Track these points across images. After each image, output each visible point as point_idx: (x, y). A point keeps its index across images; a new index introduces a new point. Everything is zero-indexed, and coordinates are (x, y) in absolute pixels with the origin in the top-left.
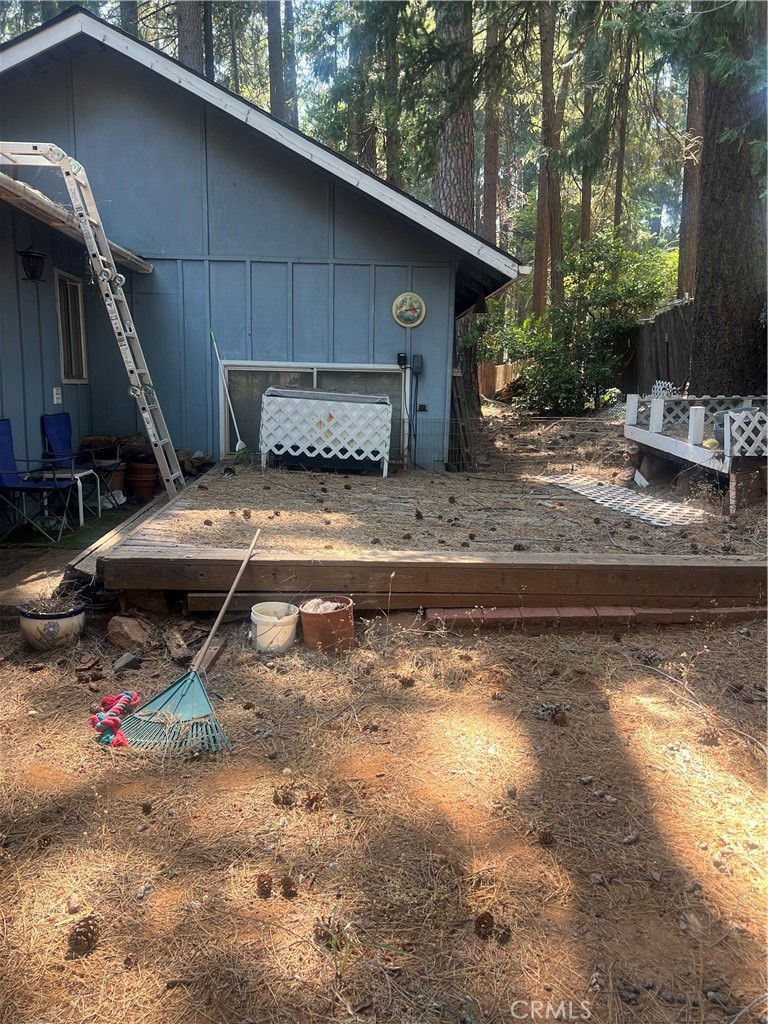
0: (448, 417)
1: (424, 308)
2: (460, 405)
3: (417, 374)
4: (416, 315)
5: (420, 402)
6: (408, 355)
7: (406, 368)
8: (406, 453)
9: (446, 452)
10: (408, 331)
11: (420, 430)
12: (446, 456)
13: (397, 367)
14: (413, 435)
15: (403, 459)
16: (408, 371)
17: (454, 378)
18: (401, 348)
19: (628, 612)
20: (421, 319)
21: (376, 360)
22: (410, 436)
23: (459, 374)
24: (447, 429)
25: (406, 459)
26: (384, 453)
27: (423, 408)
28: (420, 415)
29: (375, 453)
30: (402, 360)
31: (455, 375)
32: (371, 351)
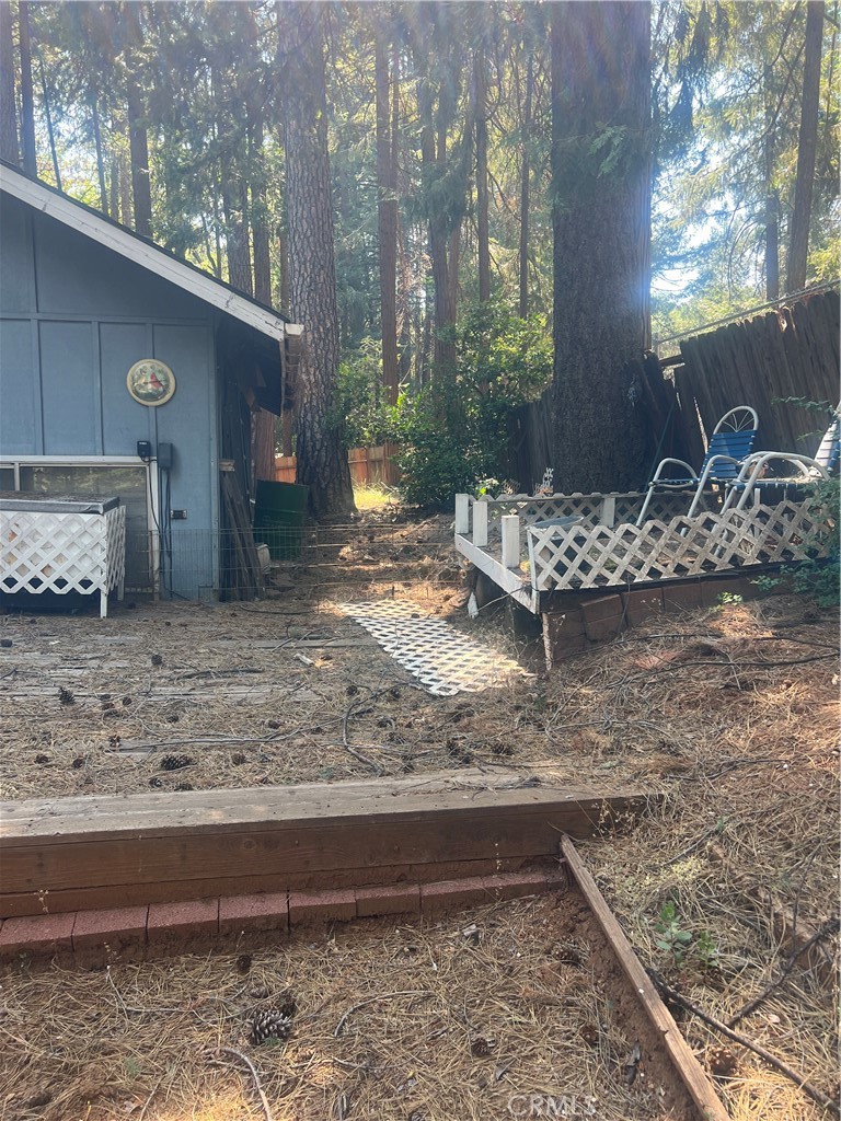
0: (215, 526)
1: (172, 381)
2: (234, 508)
3: (169, 468)
4: (161, 389)
5: (174, 506)
6: (153, 443)
7: (150, 461)
8: (157, 577)
9: (216, 574)
10: (152, 411)
11: (176, 546)
12: (216, 580)
13: (138, 459)
14: (167, 551)
15: (152, 587)
16: (154, 465)
17: (222, 474)
18: (144, 433)
19: (276, 906)
20: (168, 397)
21: (106, 451)
22: (161, 554)
23: (230, 469)
24: (216, 542)
25: (157, 586)
26: (100, 581)
27: (179, 515)
28: (175, 525)
29: (86, 583)
30: (144, 450)
31: (224, 469)
32: (98, 438)
